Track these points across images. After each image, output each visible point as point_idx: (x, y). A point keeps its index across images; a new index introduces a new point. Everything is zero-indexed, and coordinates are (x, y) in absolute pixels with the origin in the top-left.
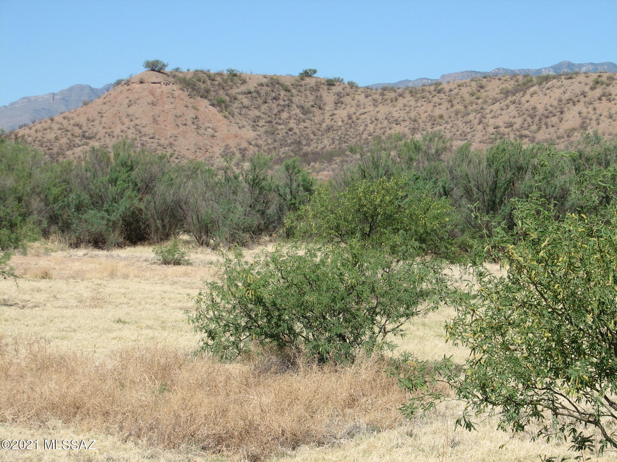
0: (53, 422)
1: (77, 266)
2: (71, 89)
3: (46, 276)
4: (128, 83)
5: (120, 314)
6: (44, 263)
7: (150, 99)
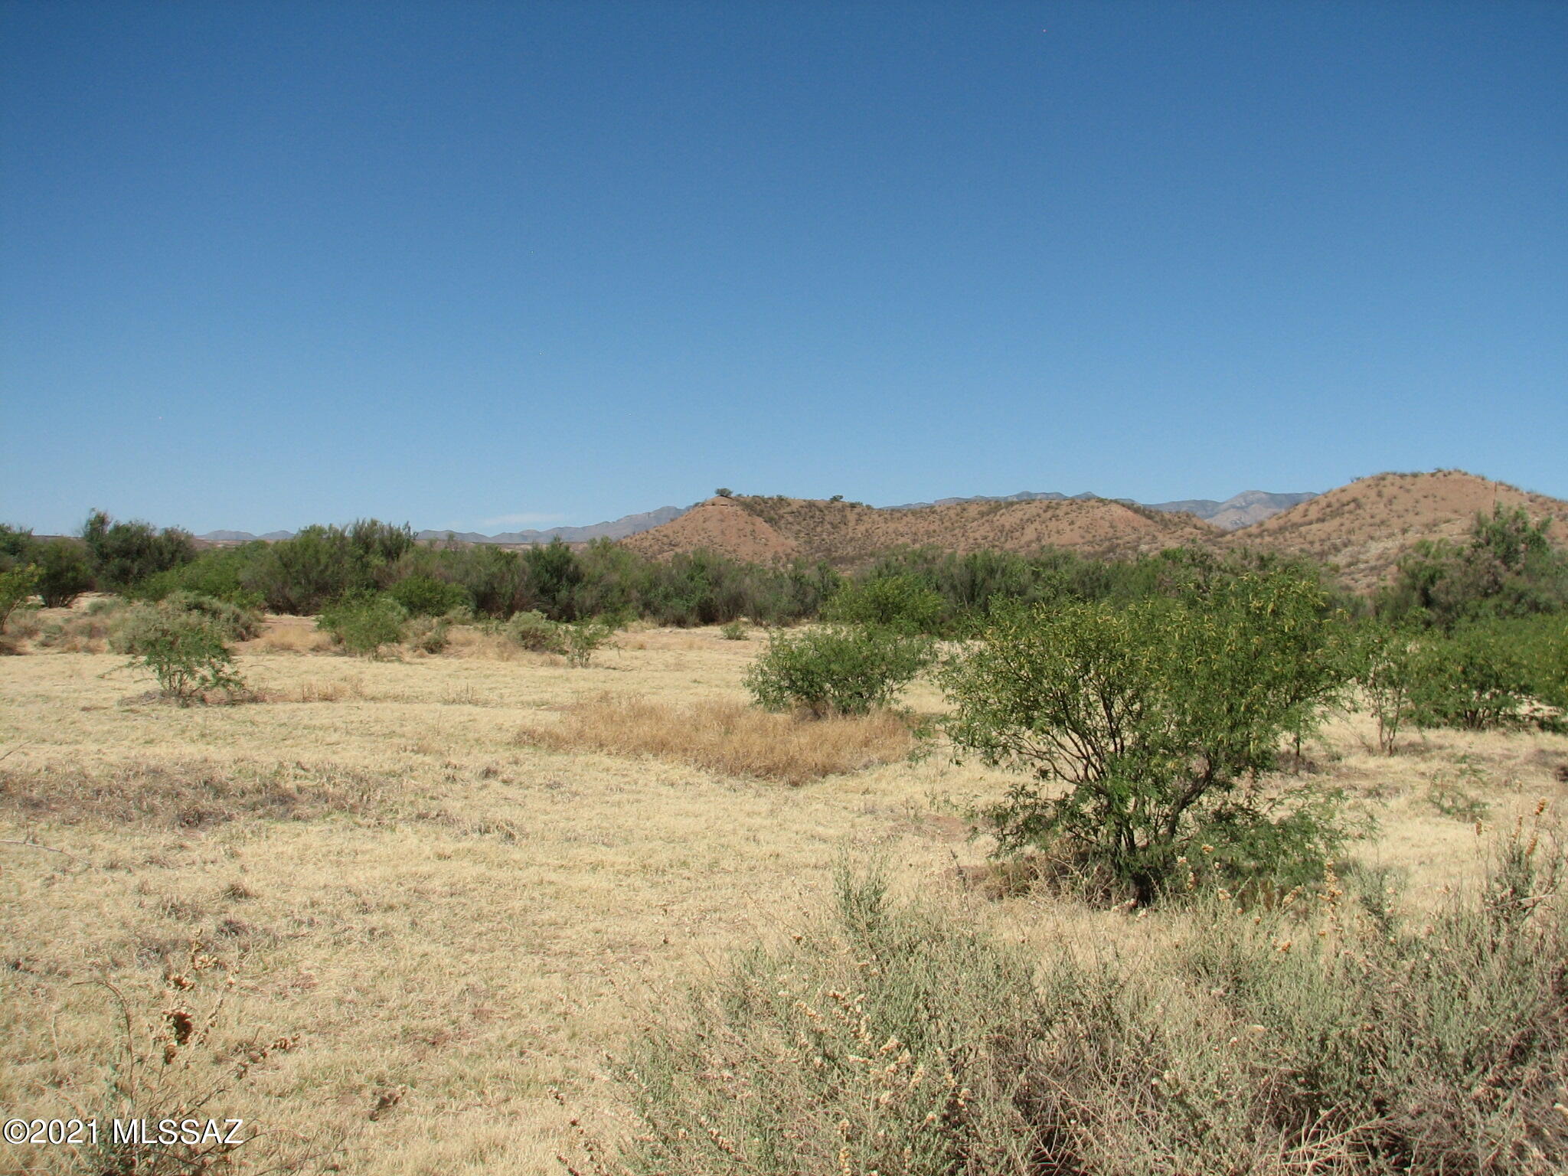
0: (645, 755)
1: (665, 640)
2: (662, 510)
3: (641, 647)
4: (703, 505)
5: (696, 676)
6: (640, 638)
7: (720, 517)
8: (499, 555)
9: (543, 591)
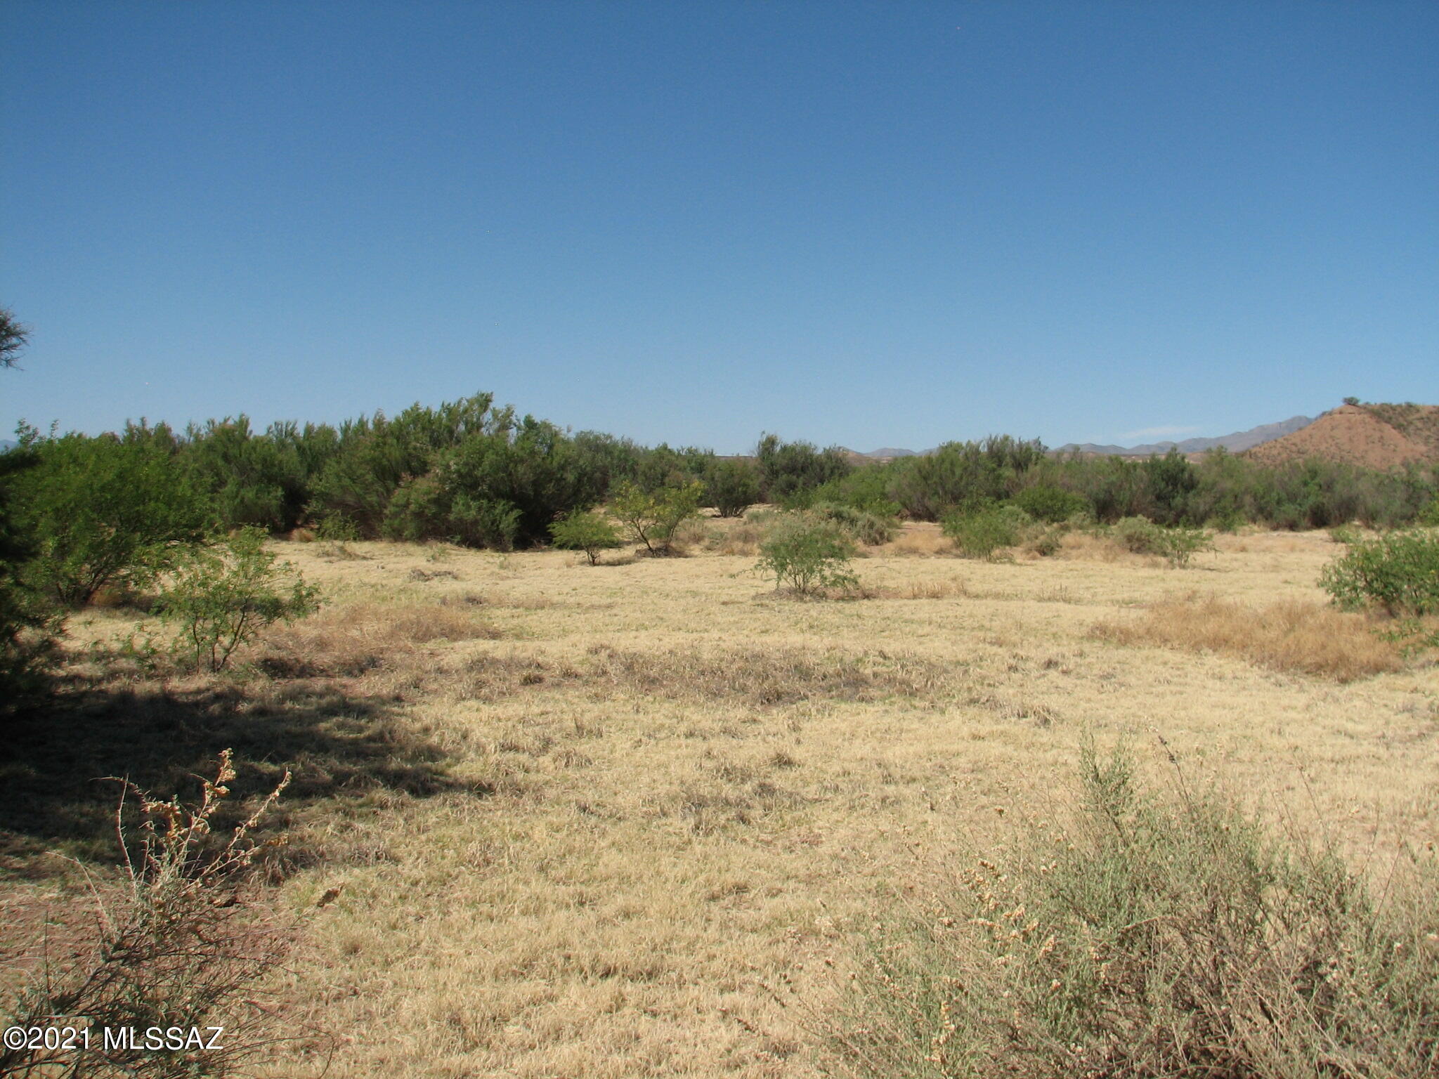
0: (1206, 650)
1: (1269, 543)
2: (1293, 420)
3: (1243, 549)
4: (1331, 414)
5: (1289, 577)
6: (1247, 541)
7: (1347, 424)
8: (1119, 464)
9: (1159, 498)
